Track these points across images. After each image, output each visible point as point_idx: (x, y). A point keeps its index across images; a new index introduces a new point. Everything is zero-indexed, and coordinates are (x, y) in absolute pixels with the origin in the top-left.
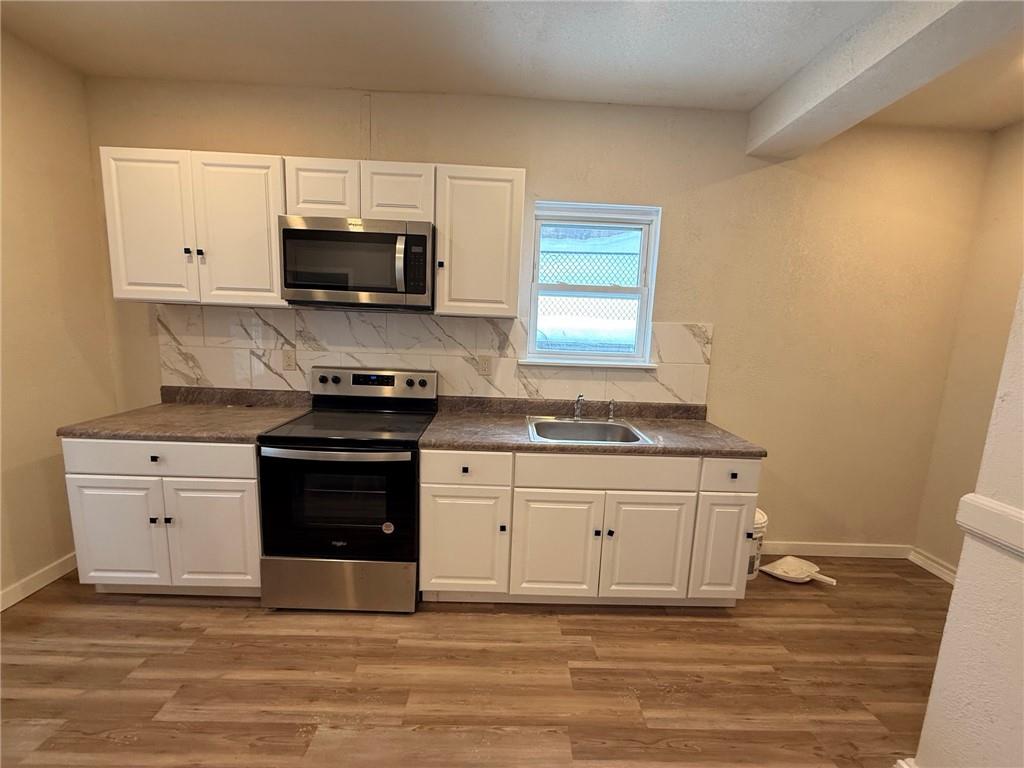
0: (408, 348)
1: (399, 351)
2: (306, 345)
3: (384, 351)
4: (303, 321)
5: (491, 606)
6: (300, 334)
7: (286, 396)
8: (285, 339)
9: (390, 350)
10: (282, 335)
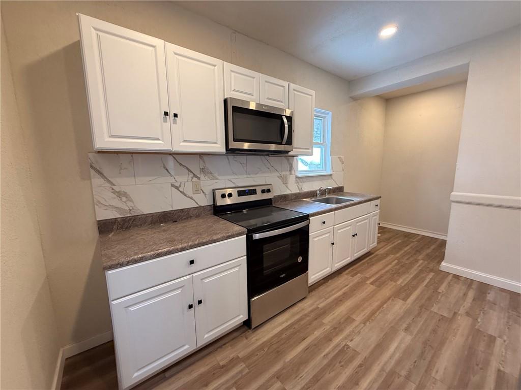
0: (256, 174)
1: (252, 176)
2: (206, 177)
3: (245, 176)
4: (204, 162)
5: (322, 281)
6: (203, 170)
7: (196, 210)
8: (194, 174)
9: (248, 176)
10: (192, 172)
